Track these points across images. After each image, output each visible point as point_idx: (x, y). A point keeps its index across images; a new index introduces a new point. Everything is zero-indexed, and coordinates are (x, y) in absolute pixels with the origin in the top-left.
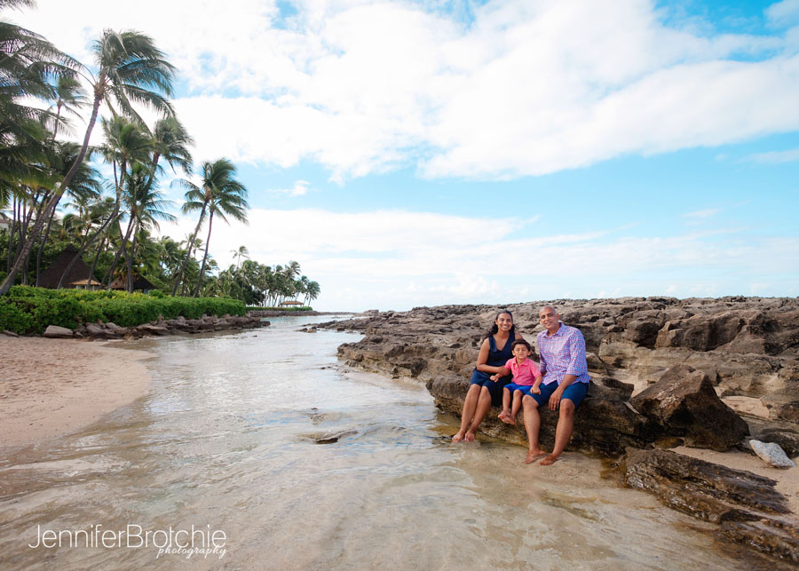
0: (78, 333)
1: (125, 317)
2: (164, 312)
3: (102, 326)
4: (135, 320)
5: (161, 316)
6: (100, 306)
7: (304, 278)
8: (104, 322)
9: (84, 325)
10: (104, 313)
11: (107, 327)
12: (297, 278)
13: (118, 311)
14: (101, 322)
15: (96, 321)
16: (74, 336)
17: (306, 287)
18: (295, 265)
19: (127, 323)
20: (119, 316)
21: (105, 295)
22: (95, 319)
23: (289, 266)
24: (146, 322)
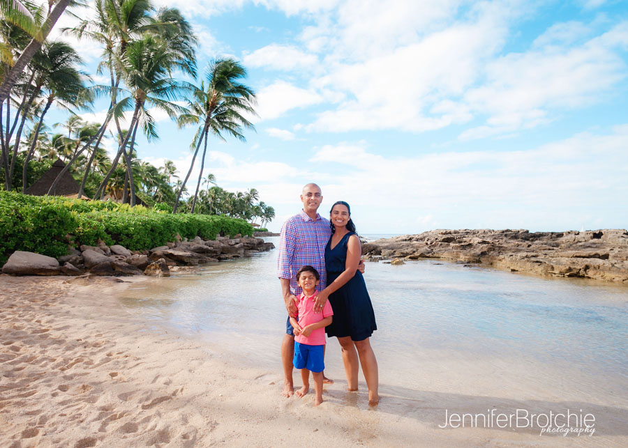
0: (69, 265)
1: (136, 237)
2: (182, 231)
3: (105, 251)
4: (148, 241)
5: (178, 236)
6: (100, 221)
7: (261, 204)
8: (108, 244)
9: (79, 249)
10: (107, 230)
11: (113, 253)
12: (255, 203)
13: (126, 228)
14: (103, 244)
15: (97, 243)
16: (61, 272)
17: (263, 211)
18: (253, 192)
19: (139, 246)
20: (127, 235)
21: (103, 206)
22: (94, 238)
23: (249, 192)
24: (162, 243)
